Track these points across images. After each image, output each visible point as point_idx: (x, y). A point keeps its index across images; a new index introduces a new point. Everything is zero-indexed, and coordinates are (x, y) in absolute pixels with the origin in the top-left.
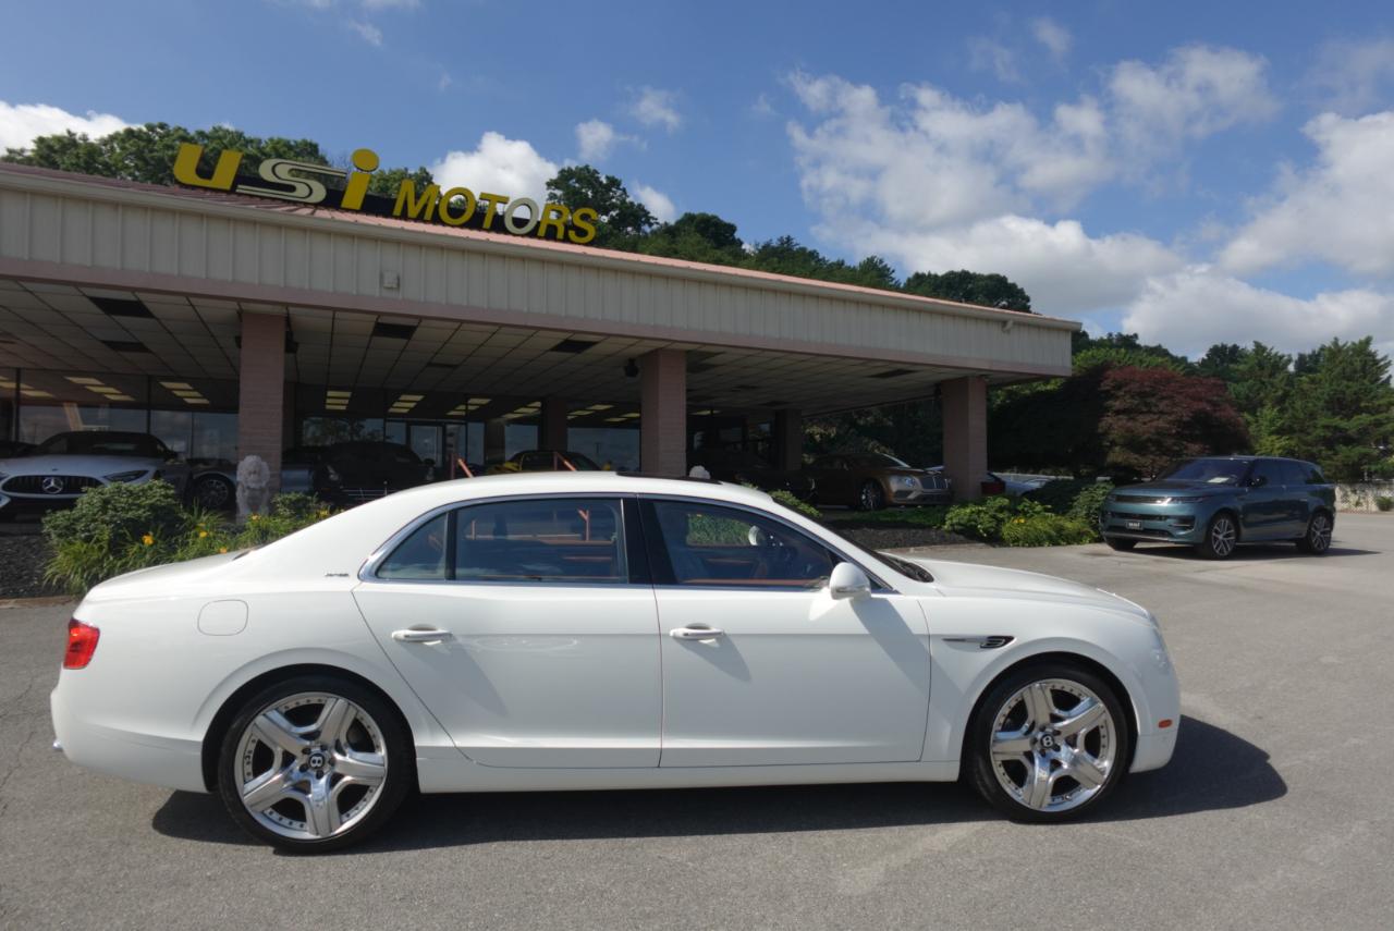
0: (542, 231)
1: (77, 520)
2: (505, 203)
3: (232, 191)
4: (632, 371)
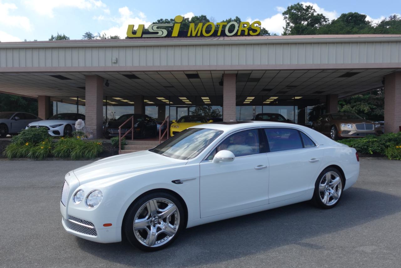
0: (239, 33)
3: (141, 37)
4: (221, 83)
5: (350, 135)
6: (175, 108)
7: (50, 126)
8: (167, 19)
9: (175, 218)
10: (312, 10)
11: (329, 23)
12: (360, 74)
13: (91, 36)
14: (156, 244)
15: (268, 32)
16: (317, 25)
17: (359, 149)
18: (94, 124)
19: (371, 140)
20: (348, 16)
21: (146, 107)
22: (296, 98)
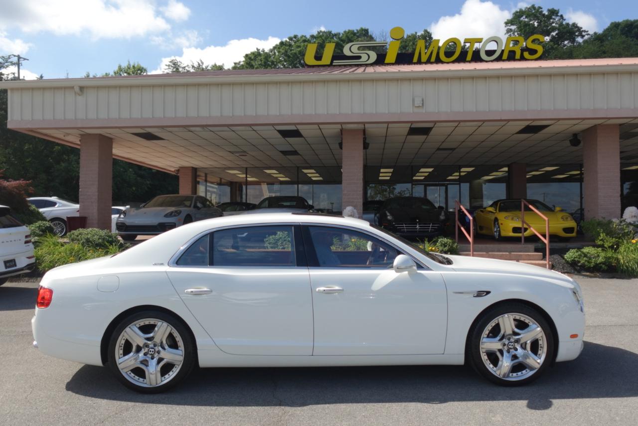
0: (505, 56)
1: (278, 240)
2: (480, 42)
3: (331, 64)
6: (423, 186)
10: (558, 16)
11: (589, 39)
13: (178, 66)
16: (566, 42)
20: (622, 25)
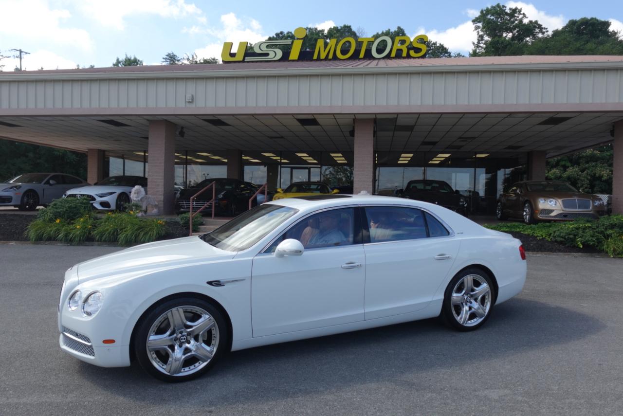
0: (393, 55)
3: (243, 61)
4: (352, 133)
5: (551, 217)
6: (289, 169)
7: (96, 195)
8: (290, 31)
9: (213, 336)
10: (521, 14)
11: (548, 36)
12: (572, 119)
13: (174, 59)
14: (181, 372)
15: (449, 51)
16: (528, 39)
17: (561, 239)
18: (160, 193)
19: (581, 225)
20: (579, 23)
21: (246, 167)
22: (478, 156)
